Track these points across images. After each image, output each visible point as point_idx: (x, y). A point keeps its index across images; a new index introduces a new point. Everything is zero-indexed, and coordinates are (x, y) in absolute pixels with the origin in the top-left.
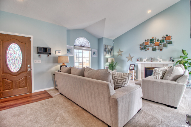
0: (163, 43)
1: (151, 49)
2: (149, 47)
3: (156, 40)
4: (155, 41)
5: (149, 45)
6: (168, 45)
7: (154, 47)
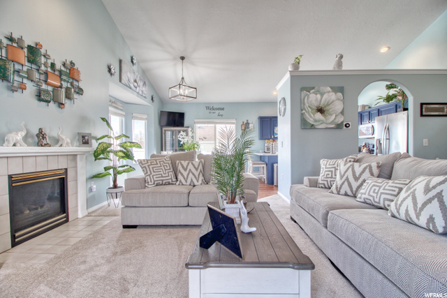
0: (65, 84)
1: (31, 87)
2: (25, 81)
3: (49, 62)
4: (45, 65)
5: (25, 69)
6: (76, 96)
7: (44, 86)
